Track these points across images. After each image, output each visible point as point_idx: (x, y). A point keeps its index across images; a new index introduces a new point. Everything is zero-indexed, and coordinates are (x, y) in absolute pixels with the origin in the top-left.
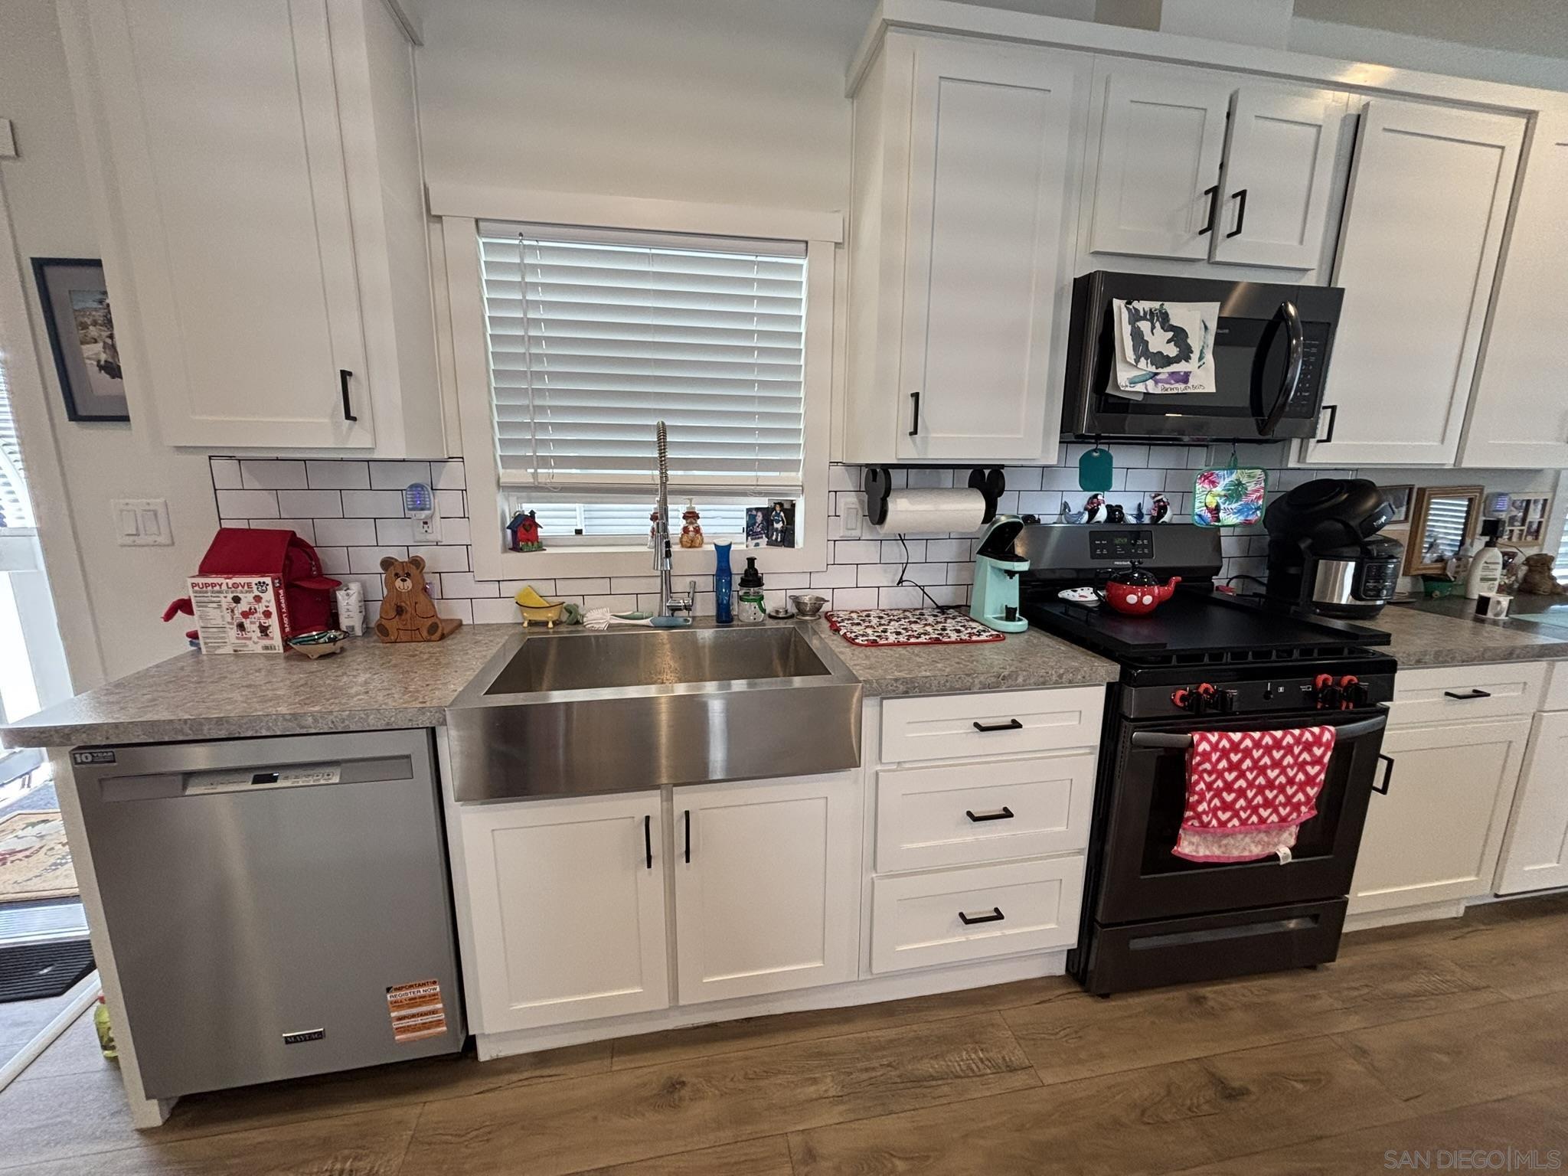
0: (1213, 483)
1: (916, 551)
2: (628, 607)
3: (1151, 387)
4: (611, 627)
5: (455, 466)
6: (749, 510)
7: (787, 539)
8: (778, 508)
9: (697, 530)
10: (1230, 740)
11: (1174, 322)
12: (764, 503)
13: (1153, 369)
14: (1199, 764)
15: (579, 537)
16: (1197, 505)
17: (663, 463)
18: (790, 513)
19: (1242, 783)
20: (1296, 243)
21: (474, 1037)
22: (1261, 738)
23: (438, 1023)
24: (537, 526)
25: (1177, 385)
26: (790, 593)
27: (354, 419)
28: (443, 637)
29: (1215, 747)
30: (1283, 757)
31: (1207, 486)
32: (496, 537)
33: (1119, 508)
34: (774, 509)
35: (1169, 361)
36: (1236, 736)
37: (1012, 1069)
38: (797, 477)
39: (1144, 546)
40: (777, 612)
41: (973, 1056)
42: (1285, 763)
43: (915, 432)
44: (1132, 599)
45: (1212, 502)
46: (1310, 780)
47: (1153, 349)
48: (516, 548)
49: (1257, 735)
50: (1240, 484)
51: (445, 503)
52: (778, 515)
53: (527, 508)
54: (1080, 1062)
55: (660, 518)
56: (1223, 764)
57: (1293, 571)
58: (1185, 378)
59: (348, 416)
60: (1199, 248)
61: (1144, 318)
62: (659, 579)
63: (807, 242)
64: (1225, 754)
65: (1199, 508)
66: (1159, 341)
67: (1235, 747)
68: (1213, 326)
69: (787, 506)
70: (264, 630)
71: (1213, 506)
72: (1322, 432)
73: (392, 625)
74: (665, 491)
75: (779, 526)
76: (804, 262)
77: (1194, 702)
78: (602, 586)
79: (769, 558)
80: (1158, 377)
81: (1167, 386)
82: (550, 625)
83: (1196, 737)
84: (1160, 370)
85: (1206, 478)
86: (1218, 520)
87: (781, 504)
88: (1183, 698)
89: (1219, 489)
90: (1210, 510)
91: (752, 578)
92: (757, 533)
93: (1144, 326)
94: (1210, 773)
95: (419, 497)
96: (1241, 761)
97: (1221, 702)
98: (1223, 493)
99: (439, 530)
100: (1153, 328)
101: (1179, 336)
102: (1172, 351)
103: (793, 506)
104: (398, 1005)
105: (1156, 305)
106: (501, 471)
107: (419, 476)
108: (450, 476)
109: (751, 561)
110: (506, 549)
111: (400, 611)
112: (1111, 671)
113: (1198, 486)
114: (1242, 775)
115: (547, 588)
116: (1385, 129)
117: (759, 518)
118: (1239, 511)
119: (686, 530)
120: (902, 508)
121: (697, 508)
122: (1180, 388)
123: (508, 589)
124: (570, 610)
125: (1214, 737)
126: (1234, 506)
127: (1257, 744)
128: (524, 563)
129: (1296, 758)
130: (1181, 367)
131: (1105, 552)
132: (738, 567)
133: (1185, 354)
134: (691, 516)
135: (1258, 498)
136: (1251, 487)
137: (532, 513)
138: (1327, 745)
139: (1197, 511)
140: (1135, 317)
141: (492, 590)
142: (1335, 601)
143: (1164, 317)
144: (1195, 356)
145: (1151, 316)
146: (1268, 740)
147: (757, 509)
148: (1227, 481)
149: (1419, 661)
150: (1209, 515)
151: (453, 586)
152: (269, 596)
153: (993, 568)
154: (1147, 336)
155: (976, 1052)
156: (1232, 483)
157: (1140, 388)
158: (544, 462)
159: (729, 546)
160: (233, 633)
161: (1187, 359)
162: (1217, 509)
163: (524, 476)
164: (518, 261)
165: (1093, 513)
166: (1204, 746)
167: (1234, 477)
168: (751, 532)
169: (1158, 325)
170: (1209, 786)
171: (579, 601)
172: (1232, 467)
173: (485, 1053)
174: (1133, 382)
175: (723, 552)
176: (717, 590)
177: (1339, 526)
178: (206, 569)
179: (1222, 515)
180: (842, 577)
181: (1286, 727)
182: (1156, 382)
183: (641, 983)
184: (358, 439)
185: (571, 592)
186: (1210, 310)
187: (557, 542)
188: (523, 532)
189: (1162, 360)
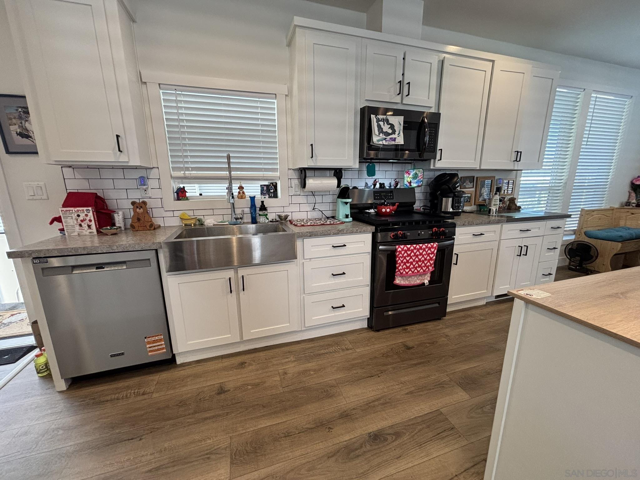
0: (409, 174)
1: (319, 199)
2: (220, 219)
3: (384, 143)
4: (214, 225)
5: (155, 170)
6: (261, 185)
7: (276, 196)
8: (271, 185)
9: (243, 193)
10: (407, 247)
11: (390, 122)
12: (266, 183)
13: (385, 137)
14: (398, 255)
15: (201, 196)
16: (405, 181)
17: (230, 169)
18: (276, 187)
19: (411, 260)
20: (426, 99)
21: (175, 354)
22: (416, 246)
23: (163, 348)
24: (186, 192)
25: (392, 142)
26: (277, 214)
27: (121, 152)
28: (155, 229)
29: (403, 249)
30: (423, 252)
31: (407, 175)
32: (172, 196)
33: (384, 184)
34: (270, 185)
35: (389, 134)
36: (409, 246)
37: (347, 349)
38: (278, 174)
39: (391, 196)
40: (273, 220)
41: (337, 348)
42: (423, 254)
43: (312, 157)
44: (384, 210)
45: (409, 180)
46: (431, 259)
47: (384, 130)
48: (178, 199)
49: (415, 246)
50: (416, 174)
51: (152, 183)
52: (272, 187)
53: (182, 186)
54: (368, 346)
55: (230, 189)
56: (406, 254)
57: (436, 201)
58: (394, 140)
59: (119, 150)
60: (398, 99)
61: (381, 121)
62: (230, 210)
63: (276, 94)
64: (406, 251)
65: (406, 182)
66: (386, 128)
67: (409, 249)
68: (402, 123)
69: (274, 184)
70: (89, 226)
71: (409, 181)
72: (438, 157)
73: (136, 225)
74: (231, 179)
75: (272, 191)
76: (275, 101)
77: (396, 237)
78: (210, 212)
79: (268, 202)
80: (386, 139)
81: (389, 142)
82: (193, 225)
83: (397, 247)
84: (387, 137)
85: (407, 172)
86: (411, 186)
87: (272, 184)
88: (393, 236)
89: (411, 176)
90: (409, 183)
91: (263, 208)
92: (265, 194)
93: (381, 123)
94: (402, 257)
95: (143, 181)
96: (411, 253)
97: (404, 236)
98: (412, 177)
99: (150, 193)
100: (384, 124)
101: (392, 126)
102: (390, 131)
103: (276, 184)
104: (149, 343)
105: (385, 117)
106: (172, 172)
107: (143, 173)
108: (154, 174)
109: (262, 202)
110: (175, 200)
111: (139, 220)
112: (373, 228)
113: (405, 175)
114: (411, 258)
115: (191, 213)
116: (450, 65)
117: (265, 188)
118: (417, 182)
119: (239, 193)
120: (311, 183)
121: (243, 186)
122: (393, 143)
123: (177, 213)
124: (199, 220)
125: (402, 247)
126: (415, 181)
127: (415, 248)
128: (181, 204)
129: (427, 252)
130: (393, 136)
131: (378, 198)
132: (258, 205)
133: (394, 132)
134: (241, 188)
135: (421, 178)
136: (419, 175)
137: (184, 187)
138: (435, 248)
139: (405, 183)
140: (378, 121)
141: (171, 214)
142: (449, 211)
143: (387, 121)
144: (397, 133)
145: (383, 120)
146: (418, 247)
147: (264, 185)
148: (413, 173)
149: (464, 225)
150: (409, 184)
151: (156, 213)
152: (91, 214)
153: (341, 202)
154: (382, 126)
155: (337, 347)
156: (414, 174)
157: (381, 143)
158: (187, 169)
159: (255, 197)
160: (77, 227)
161: (394, 134)
162: (410, 183)
163: (181, 174)
164: (175, 99)
165: (375, 185)
166: (400, 249)
167: (415, 172)
168: (262, 193)
169: (385, 123)
170: (402, 262)
171: (202, 217)
172: (414, 169)
173: (179, 361)
174: (378, 141)
175: (253, 199)
176: (251, 213)
177: (447, 187)
178: (64, 206)
179: (412, 184)
180: (295, 208)
181: (423, 243)
182: (386, 141)
183: (230, 334)
184: (123, 159)
185: (199, 214)
186: (401, 119)
187: (193, 197)
188: (181, 194)
189: (387, 134)
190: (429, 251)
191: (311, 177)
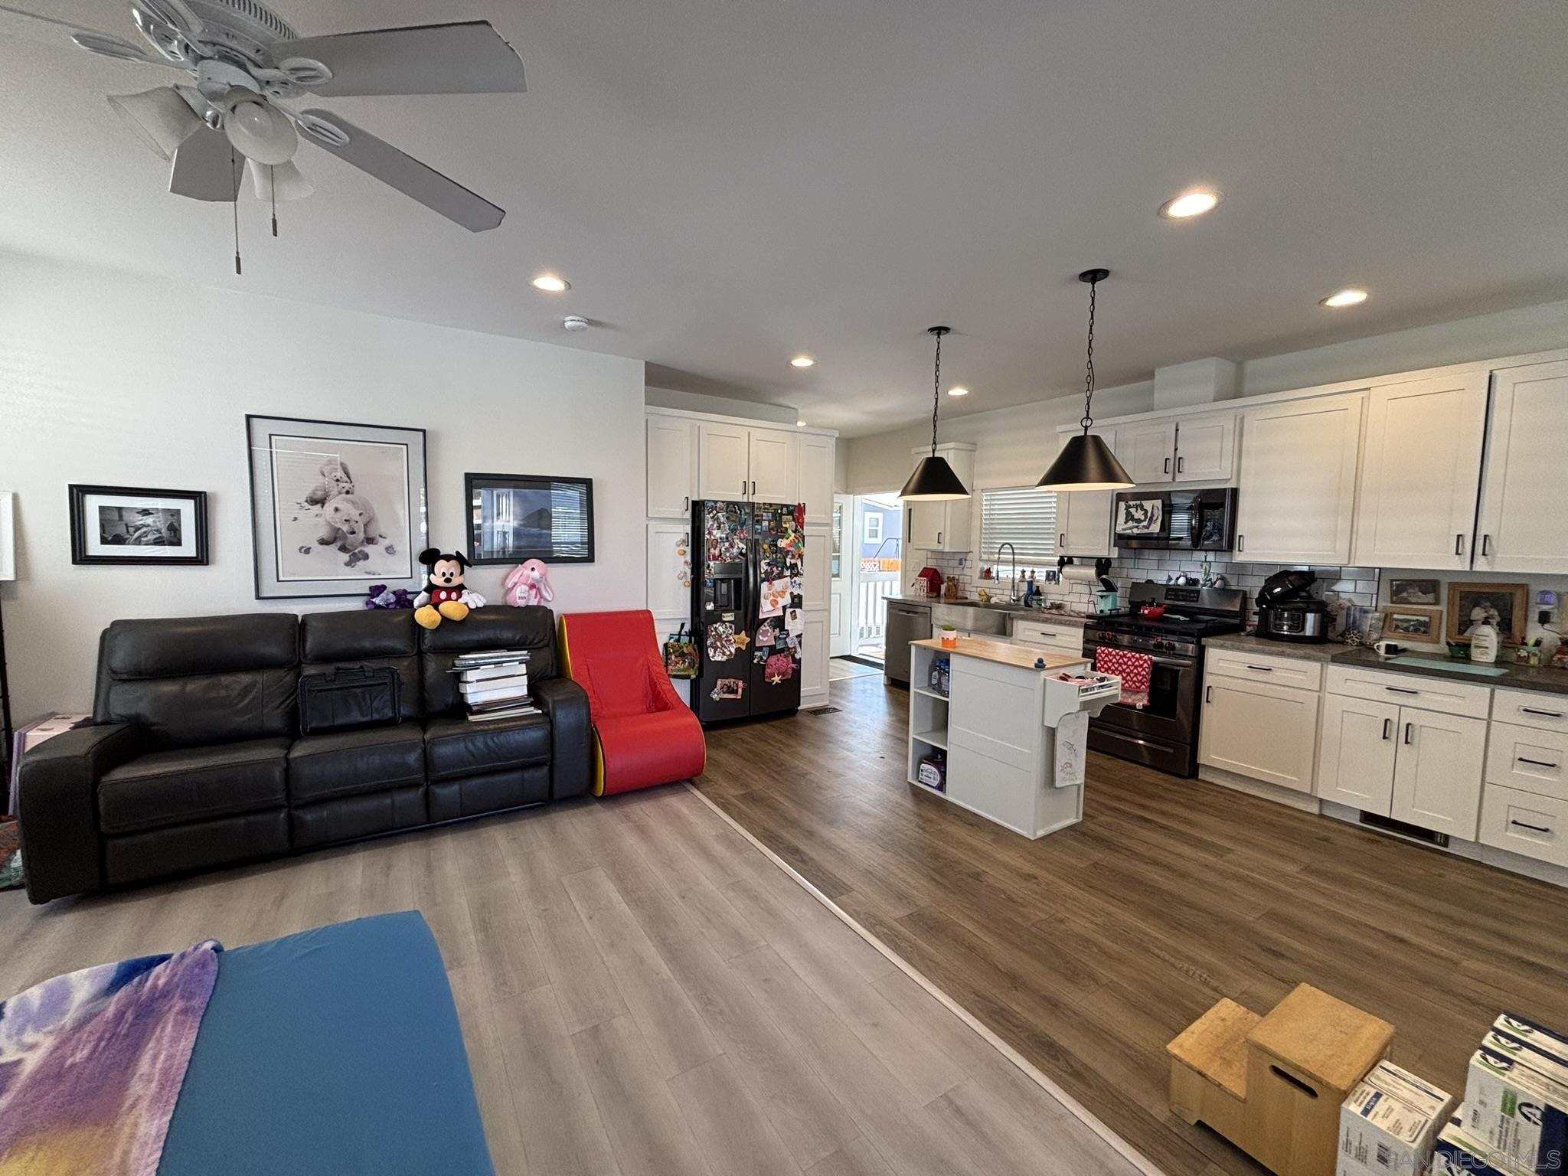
3: (1135, 531)
5: (971, 554)
6: (1048, 571)
10: (1108, 650)
11: (1145, 508)
13: (1136, 524)
14: (1098, 657)
15: (999, 576)
19: (1112, 667)
24: (992, 572)
26: (1051, 601)
29: (1103, 652)
30: (1127, 661)
35: (1141, 521)
36: (1110, 650)
39: (1194, 597)
42: (1129, 663)
46: (1139, 673)
47: (1136, 517)
48: (983, 578)
49: (1117, 651)
51: (968, 564)
53: (987, 567)
55: (1015, 573)
56: (1105, 658)
59: (939, 542)
60: (1167, 478)
66: (1139, 515)
67: (1110, 653)
70: (925, 591)
72: (1238, 547)
73: (947, 594)
74: (1015, 564)
80: (1138, 527)
81: (1141, 530)
82: (984, 601)
84: (1139, 525)
88: (1100, 635)
92: (1050, 579)
93: (1133, 510)
95: (961, 562)
97: (1114, 639)
99: (964, 571)
101: (1146, 512)
102: (1143, 518)
105: (1138, 502)
106: (982, 556)
109: (1037, 587)
110: (981, 578)
111: (949, 590)
116: (1256, 420)
117: (1051, 574)
121: (1035, 570)
122: (1146, 531)
123: (979, 589)
125: (1103, 649)
128: (984, 582)
130: (1145, 523)
131: (1173, 597)
134: (1033, 572)
137: (991, 568)
140: (1128, 507)
141: (975, 589)
143: (1141, 507)
144: (1149, 519)
145: (1136, 507)
146: (1121, 653)
147: (1051, 571)
149: (1222, 646)
151: (965, 586)
152: (926, 582)
154: (1134, 513)
158: (994, 553)
163: (990, 557)
166: (1100, 651)
168: (1047, 579)
169: (1139, 509)
170: (1102, 666)
171: (993, 595)
174: (1124, 530)
178: (920, 576)
181: (1130, 651)
186: (1159, 503)
187: (994, 577)
188: (987, 574)
189: (1139, 521)
190: (1137, 663)
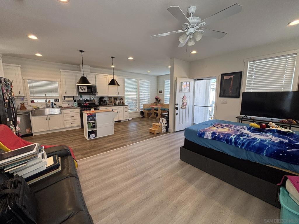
1: (70, 102)
2: (43, 107)
7: (58, 102)
9: (50, 101)
12: (56, 99)
15: (38, 102)
16: (91, 98)
18: (58, 100)
20: (93, 83)
21: (33, 133)
23: (30, 131)
25: (85, 91)
27: (20, 94)
28: (26, 109)
32: (30, 102)
38: (59, 97)
40: (58, 107)
43: (66, 94)
44: (85, 104)
48: (32, 103)
51: (25, 99)
53: (33, 100)
55: (46, 101)
62: (46, 105)
66: (83, 89)
68: (86, 88)
72: (97, 94)
73: (21, 108)
74: (46, 98)
76: (58, 82)
77: (84, 109)
78: (41, 106)
82: (36, 108)
91: (55, 104)
97: (86, 109)
101: (84, 88)
104: (27, 130)
107: (22, 97)
112: (79, 108)
115: (36, 106)
116: (97, 77)
124: (38, 107)
132: (54, 104)
133: (84, 89)
140: (80, 87)
141: (30, 106)
143: (83, 88)
151: (26, 106)
153: (74, 103)
158: (35, 96)
163: (33, 97)
164: (31, 82)
165: (85, 99)
172: (92, 96)
173: (34, 135)
175: (52, 102)
176: (52, 105)
180: (63, 104)
182: (83, 91)
185: (38, 106)
187: (36, 102)
188: (32, 102)
189: (83, 90)
191: (66, 98)
